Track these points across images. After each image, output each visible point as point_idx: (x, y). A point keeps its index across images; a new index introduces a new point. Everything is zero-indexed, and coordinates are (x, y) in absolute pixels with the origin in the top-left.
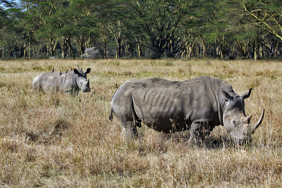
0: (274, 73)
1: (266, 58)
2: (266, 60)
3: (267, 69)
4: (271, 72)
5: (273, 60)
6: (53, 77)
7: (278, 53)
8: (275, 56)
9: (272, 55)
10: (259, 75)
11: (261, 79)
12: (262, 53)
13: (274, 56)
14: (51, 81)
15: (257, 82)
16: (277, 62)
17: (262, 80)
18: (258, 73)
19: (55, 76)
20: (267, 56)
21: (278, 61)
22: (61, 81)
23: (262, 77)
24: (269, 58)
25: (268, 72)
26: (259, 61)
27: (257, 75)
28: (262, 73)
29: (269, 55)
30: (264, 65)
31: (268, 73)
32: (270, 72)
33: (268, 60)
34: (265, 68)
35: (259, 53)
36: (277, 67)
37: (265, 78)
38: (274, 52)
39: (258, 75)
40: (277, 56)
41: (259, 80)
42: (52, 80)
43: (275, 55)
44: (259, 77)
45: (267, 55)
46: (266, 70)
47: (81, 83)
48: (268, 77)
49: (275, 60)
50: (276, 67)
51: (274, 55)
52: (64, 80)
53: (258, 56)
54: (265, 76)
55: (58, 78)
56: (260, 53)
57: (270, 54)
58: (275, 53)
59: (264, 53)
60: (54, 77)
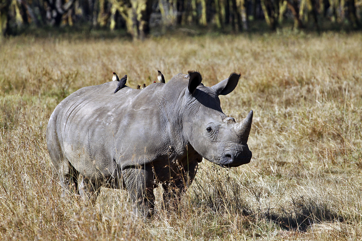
0: (67, 82)
1: (34, 30)
2: (37, 36)
3: (41, 69)
4: (56, 78)
5: (60, 36)
6: (95, 108)
7: (79, 11)
8: (68, 25)
9: (58, 19)
10: (15, 91)
11: (19, 103)
12: (21, 13)
13: (63, 23)
14: (85, 123)
15: (9, 116)
16: (76, 43)
17: (25, 108)
18: (9, 83)
19: (103, 104)
20: (38, 24)
21: (80, 39)
22: (114, 125)
23: (26, 96)
24: (47, 29)
25: (45, 79)
26: (12, 40)
27: (8, 91)
28: (23, 83)
29: (47, 19)
30: (30, 55)
31: (44, 82)
32: (53, 77)
33: (44, 37)
34: (32, 67)
35: (12, 13)
36: (75, 60)
37: (34, 98)
38: (63, 9)
39: (11, 89)
40: (74, 21)
41: (15, 106)
42: (88, 119)
43: (67, 19)
44: (15, 97)
45: (39, 18)
46: (39, 70)
47: (209, 129)
48: (44, 97)
49: (66, 34)
50: (72, 61)
51: (64, 17)
52: (125, 122)
53: (8, 25)
54: (34, 93)
55: (109, 113)
56: (15, 13)
57: (48, 15)
58: (66, 12)
59: (29, 11)
60: (97, 110)
